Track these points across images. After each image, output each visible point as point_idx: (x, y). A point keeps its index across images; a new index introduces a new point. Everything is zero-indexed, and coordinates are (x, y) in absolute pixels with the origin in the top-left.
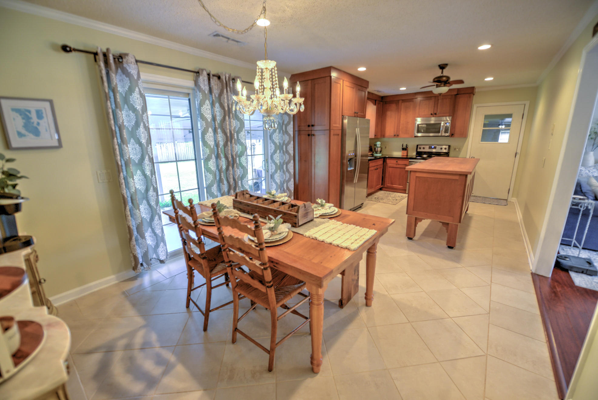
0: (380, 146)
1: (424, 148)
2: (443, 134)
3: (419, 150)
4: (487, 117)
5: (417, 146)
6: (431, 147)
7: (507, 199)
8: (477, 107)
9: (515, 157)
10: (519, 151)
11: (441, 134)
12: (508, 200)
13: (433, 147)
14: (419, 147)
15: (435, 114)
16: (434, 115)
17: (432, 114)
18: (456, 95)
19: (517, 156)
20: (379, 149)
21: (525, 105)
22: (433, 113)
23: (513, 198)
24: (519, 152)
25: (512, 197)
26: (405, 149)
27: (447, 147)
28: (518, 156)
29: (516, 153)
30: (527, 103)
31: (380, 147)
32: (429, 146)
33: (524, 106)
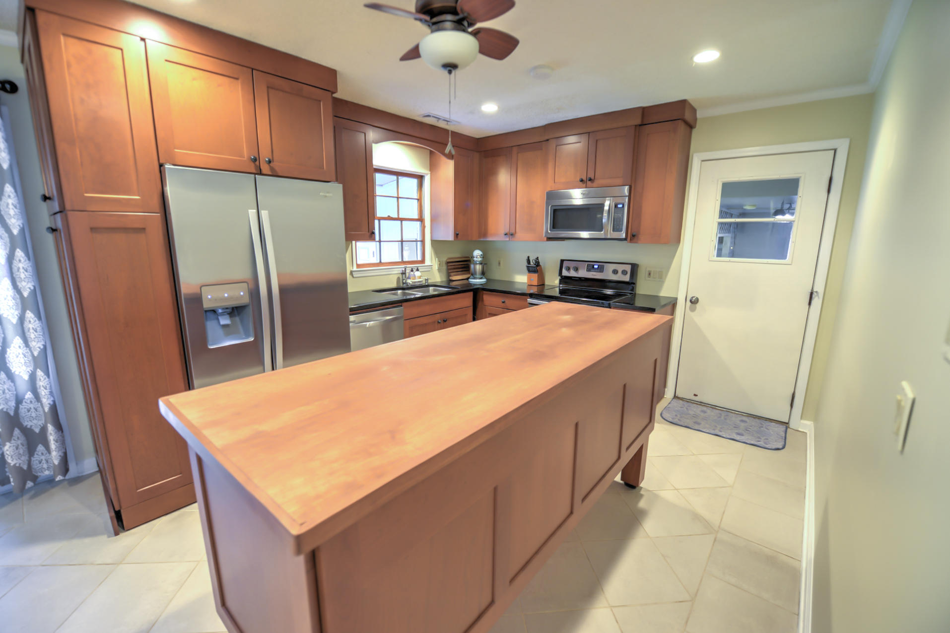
0: (480, 259)
1: (576, 269)
2: (611, 234)
3: (565, 273)
4: (729, 189)
5: (562, 261)
6: (593, 266)
7: (787, 422)
8: (703, 161)
9: (810, 304)
10: (819, 288)
11: (606, 234)
12: (792, 425)
13: (596, 267)
14: (565, 264)
15: (590, 180)
16: (589, 183)
17: (582, 181)
18: (640, 125)
19: (813, 302)
20: (478, 268)
21: (835, 150)
22: (584, 178)
23: (802, 421)
24: (819, 291)
25: (801, 418)
26: (535, 268)
27: (628, 268)
28: (817, 302)
29: (812, 294)
30: (843, 146)
31: (481, 263)
32: (587, 263)
33: (833, 151)
